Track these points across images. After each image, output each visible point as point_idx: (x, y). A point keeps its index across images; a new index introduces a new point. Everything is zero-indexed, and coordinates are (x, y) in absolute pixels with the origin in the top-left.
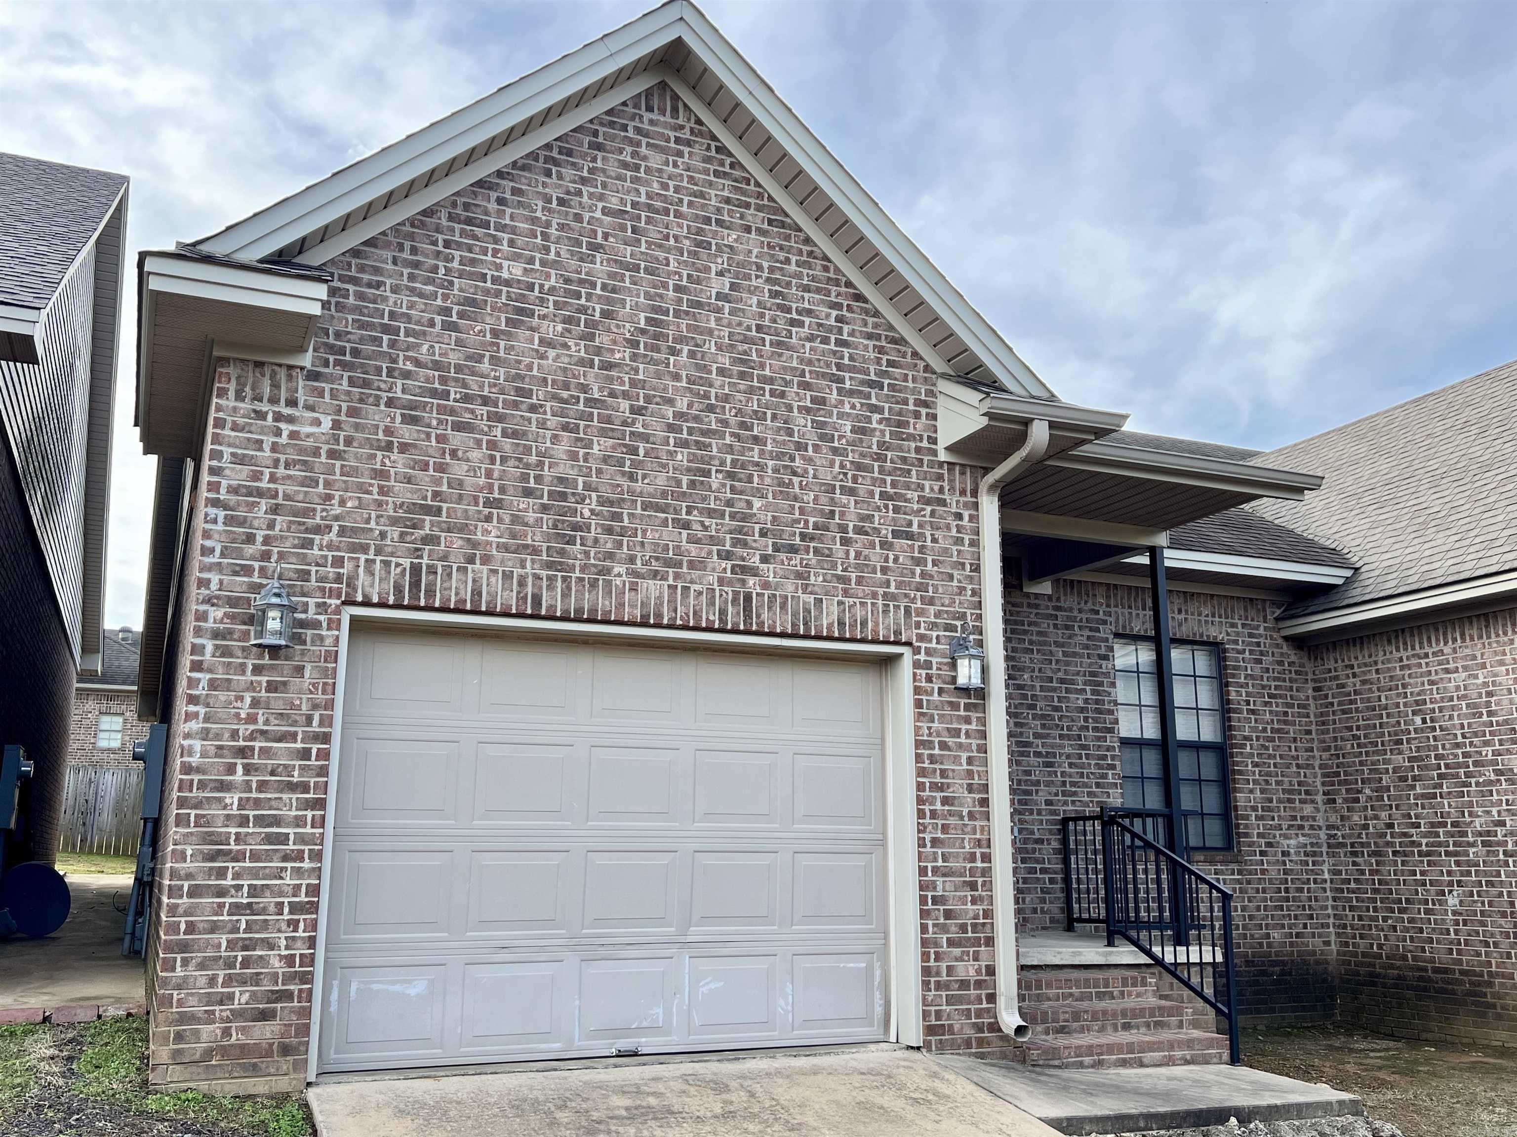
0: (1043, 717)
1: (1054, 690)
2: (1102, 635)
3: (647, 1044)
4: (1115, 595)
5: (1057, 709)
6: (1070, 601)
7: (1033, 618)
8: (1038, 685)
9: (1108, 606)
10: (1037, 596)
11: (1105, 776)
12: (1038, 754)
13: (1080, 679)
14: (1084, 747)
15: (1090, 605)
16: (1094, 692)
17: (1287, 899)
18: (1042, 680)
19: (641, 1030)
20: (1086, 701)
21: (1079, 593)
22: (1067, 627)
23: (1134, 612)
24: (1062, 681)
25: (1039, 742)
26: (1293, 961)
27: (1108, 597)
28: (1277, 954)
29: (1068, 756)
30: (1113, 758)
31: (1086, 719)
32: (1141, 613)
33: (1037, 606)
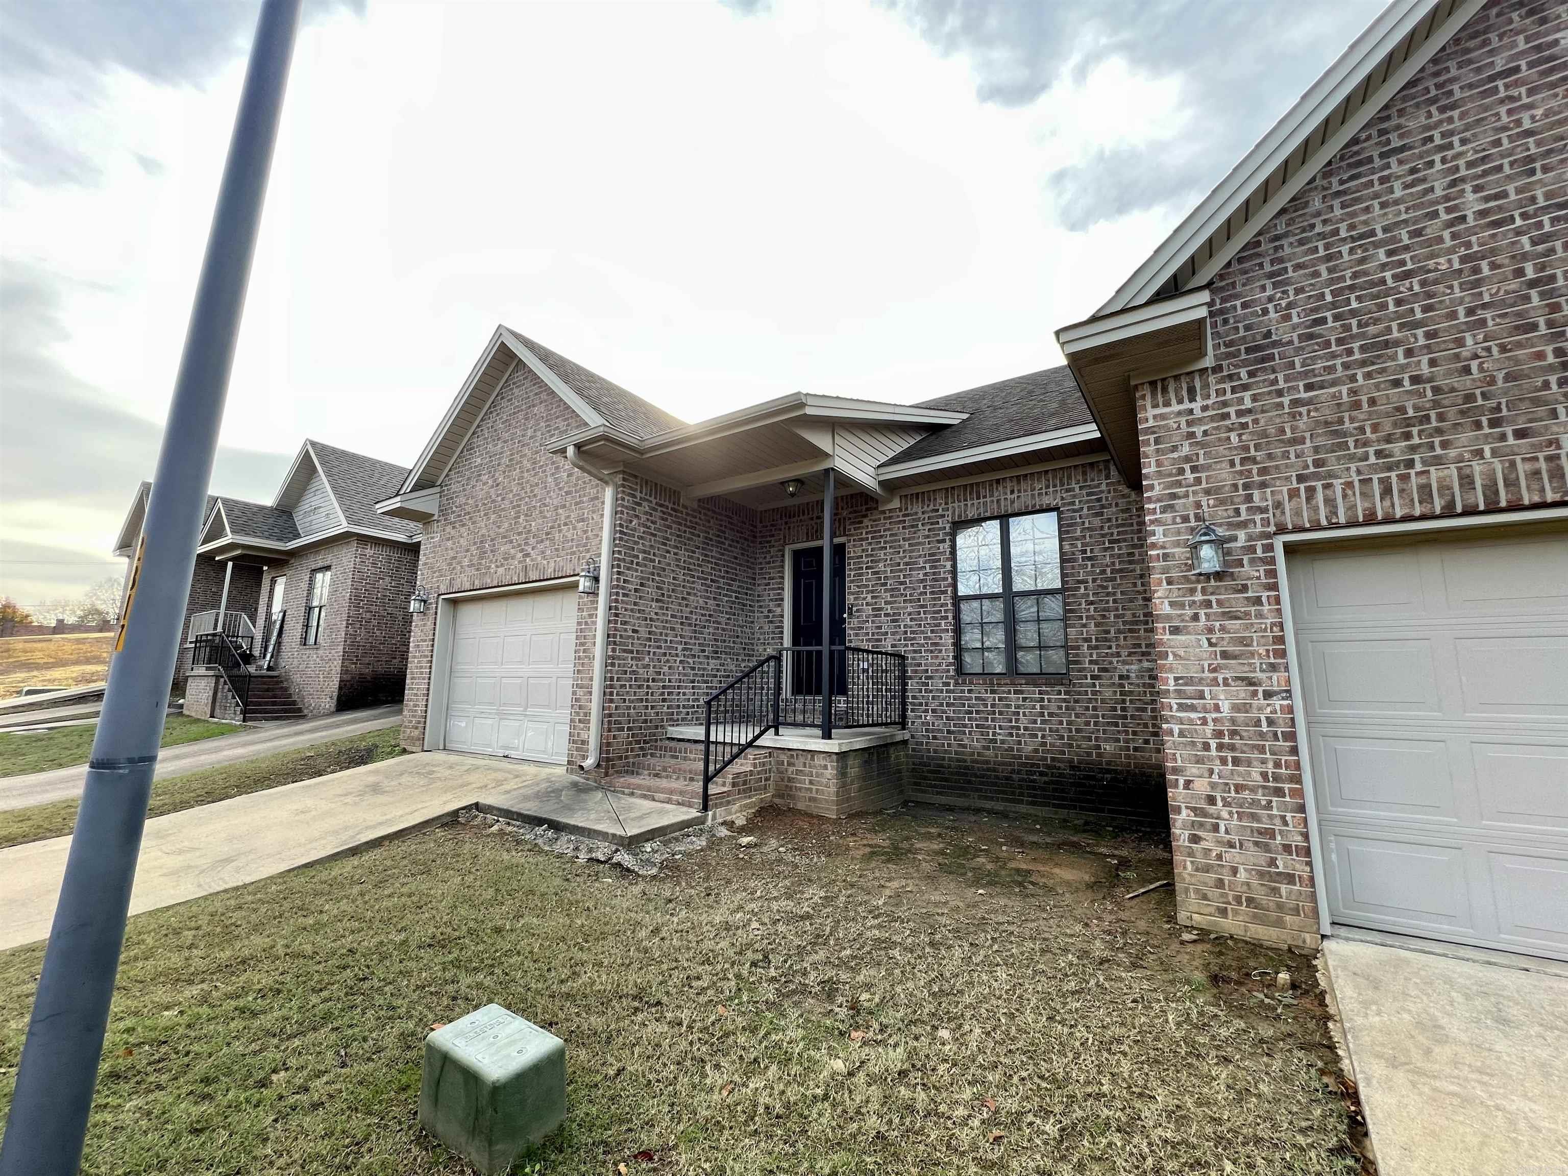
0: (892, 590)
1: (901, 571)
2: (941, 525)
3: (513, 754)
4: (953, 495)
5: (901, 583)
6: (917, 508)
7: (888, 526)
8: (889, 570)
9: (946, 504)
10: (890, 511)
11: (940, 624)
12: (886, 615)
13: (921, 560)
14: (922, 606)
15: (932, 507)
16: (931, 567)
17: (1125, 717)
18: (891, 565)
19: (512, 748)
20: (925, 574)
21: (923, 501)
22: (912, 526)
23: (969, 503)
24: (907, 564)
25: (889, 607)
26: (1128, 772)
27: (947, 497)
28: (1109, 763)
29: (910, 614)
30: (946, 611)
31: (925, 587)
32: (976, 502)
33: (890, 518)
